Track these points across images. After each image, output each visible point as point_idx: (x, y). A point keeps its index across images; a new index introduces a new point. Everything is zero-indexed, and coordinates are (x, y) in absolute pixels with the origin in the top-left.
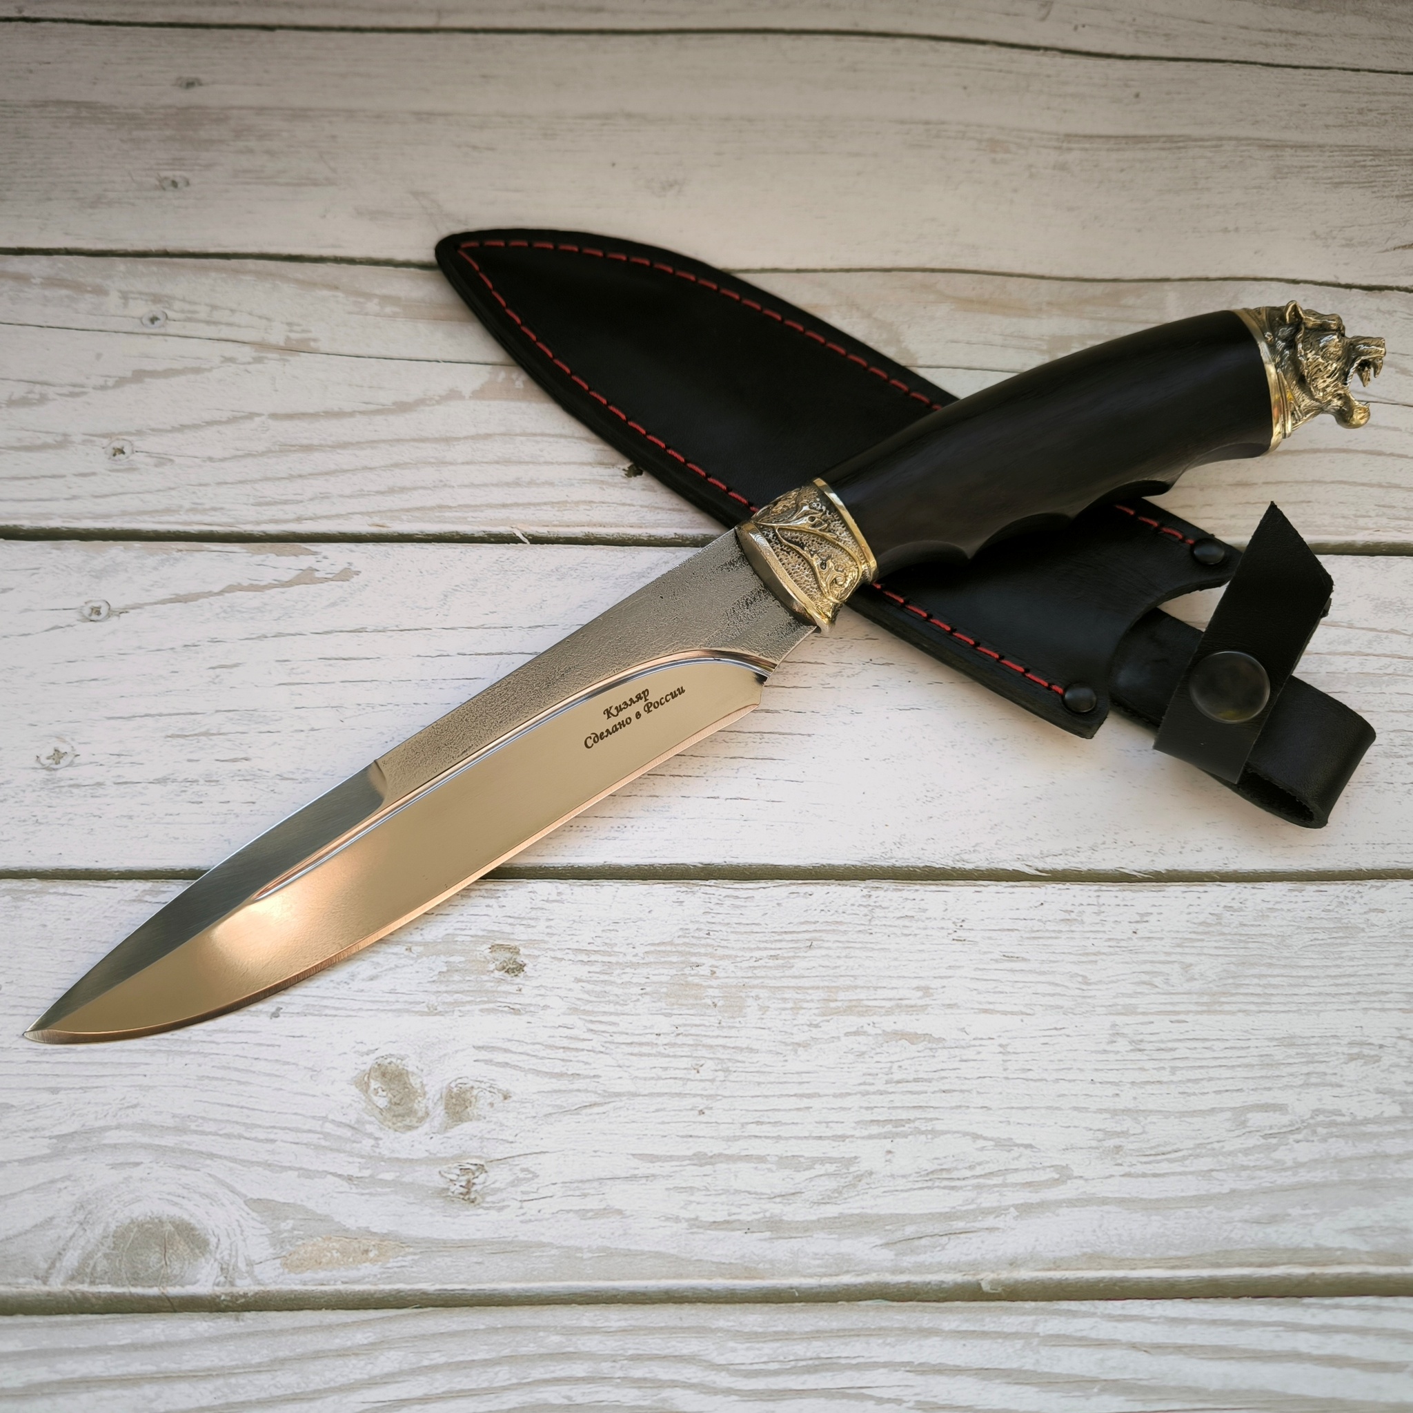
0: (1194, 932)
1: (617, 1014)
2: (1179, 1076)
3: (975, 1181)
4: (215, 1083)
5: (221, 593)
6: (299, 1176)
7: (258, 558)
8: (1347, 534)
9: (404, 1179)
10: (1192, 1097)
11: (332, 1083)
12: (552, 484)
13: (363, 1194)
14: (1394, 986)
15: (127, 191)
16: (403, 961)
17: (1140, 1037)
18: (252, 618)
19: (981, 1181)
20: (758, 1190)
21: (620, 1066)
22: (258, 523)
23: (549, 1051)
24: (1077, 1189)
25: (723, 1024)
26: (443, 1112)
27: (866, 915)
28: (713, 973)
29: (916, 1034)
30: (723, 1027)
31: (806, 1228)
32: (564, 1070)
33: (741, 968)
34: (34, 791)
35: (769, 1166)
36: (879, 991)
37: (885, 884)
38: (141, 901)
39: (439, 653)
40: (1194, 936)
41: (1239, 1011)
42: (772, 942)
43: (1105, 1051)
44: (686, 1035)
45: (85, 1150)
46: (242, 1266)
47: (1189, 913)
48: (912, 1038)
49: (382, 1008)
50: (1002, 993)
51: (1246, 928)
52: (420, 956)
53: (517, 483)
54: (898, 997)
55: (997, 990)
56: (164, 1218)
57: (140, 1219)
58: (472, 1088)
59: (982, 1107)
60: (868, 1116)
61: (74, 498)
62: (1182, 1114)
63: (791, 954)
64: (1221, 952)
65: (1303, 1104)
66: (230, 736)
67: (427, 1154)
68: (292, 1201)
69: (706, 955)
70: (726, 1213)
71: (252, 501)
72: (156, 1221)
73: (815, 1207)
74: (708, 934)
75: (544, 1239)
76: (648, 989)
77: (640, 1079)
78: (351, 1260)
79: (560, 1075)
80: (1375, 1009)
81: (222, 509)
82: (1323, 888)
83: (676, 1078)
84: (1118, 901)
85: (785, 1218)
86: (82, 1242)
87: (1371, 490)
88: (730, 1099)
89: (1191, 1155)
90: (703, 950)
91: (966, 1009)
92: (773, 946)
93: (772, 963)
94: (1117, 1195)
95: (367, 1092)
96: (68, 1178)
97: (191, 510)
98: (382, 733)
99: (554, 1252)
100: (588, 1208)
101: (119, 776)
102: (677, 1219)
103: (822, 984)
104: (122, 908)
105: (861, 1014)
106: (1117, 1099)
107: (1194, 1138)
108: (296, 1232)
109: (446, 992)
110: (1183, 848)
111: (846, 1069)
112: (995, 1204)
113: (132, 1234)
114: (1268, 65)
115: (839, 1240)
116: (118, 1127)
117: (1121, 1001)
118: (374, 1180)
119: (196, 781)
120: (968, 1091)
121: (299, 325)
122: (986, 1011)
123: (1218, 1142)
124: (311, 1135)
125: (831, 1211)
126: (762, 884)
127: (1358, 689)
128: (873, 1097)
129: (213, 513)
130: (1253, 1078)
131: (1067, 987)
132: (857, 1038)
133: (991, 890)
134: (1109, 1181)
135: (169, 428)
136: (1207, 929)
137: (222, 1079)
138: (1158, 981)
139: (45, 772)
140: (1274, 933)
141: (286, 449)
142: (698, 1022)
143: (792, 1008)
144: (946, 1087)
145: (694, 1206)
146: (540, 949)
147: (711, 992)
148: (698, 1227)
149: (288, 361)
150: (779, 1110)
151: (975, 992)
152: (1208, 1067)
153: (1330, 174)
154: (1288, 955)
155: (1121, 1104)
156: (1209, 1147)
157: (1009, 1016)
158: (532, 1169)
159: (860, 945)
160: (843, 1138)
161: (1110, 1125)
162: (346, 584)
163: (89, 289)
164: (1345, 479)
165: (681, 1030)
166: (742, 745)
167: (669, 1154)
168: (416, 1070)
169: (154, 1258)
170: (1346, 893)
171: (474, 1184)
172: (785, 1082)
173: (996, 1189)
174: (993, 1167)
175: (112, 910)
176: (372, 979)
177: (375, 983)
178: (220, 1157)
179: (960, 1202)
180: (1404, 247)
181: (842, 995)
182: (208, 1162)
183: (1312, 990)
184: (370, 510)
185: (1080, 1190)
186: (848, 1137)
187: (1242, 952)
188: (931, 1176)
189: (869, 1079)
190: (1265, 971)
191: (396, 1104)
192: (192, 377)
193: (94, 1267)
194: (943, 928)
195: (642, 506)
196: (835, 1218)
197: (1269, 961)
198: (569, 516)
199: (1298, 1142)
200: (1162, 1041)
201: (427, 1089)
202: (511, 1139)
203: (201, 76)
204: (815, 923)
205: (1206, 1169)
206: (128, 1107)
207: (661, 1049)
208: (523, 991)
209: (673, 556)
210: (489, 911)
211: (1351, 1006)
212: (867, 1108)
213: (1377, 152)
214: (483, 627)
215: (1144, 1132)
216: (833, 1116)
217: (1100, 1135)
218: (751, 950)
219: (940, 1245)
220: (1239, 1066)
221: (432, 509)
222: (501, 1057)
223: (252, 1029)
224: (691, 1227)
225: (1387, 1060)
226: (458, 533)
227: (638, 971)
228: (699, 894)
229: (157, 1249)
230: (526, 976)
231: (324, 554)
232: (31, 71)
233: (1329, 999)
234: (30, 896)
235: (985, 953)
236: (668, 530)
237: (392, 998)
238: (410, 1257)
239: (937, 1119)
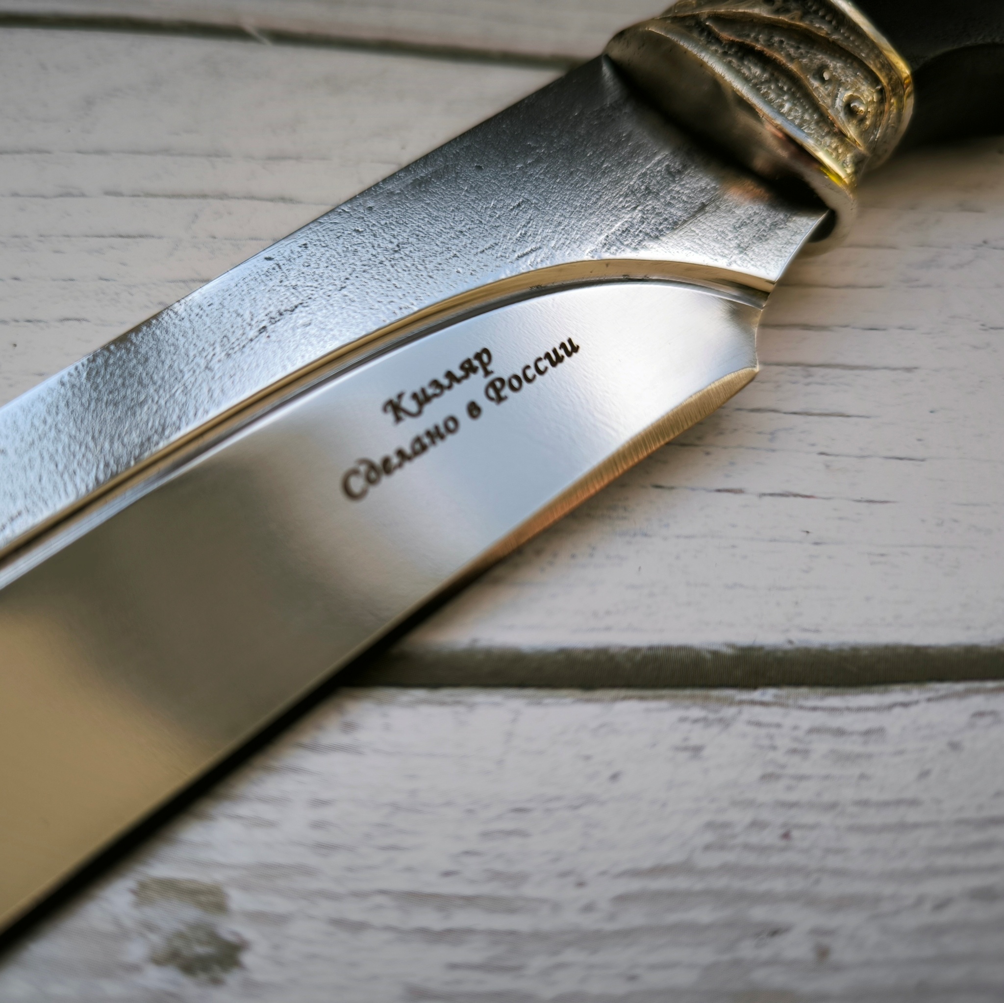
28: (823, 953)
69: (791, 898)
74: (787, 836)
90: (779, 884)
126: (897, 694)
146: (292, 894)
228: (740, 726)
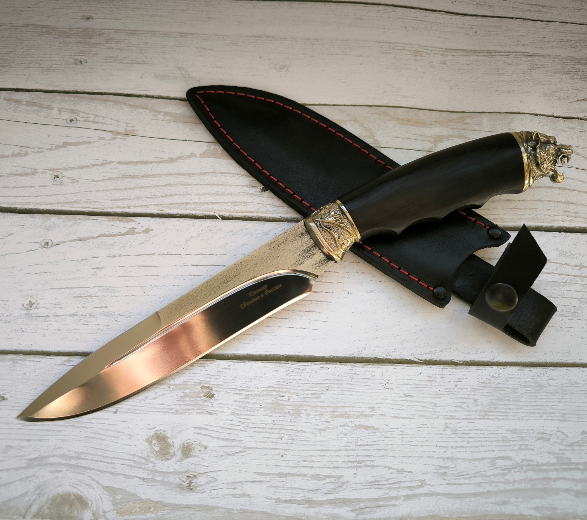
0: (480, 386)
1: (250, 415)
2: (470, 444)
3: (388, 486)
4: (91, 439)
5: (97, 237)
6: (124, 478)
7: (112, 223)
8: (550, 223)
9: (165, 480)
10: (475, 453)
11: (138, 441)
12: (231, 194)
13: (148, 485)
14: (557, 410)
15: (61, 65)
16: (166, 392)
17: (456, 428)
18: (109, 248)
19: (391, 486)
20: (303, 488)
21: (251, 437)
22: (113, 208)
23: (223, 430)
24: (428, 489)
25: (292, 420)
26: (181, 454)
27: (350, 377)
28: (289, 399)
29: (368, 426)
30: (292, 422)
31: (321, 504)
32: (229, 437)
33: (300, 398)
34: (21, 318)
35: (308, 478)
36: (354, 408)
37: (358, 365)
38: (63, 365)
39: (184, 265)
40: (479, 388)
41: (495, 419)
42: (313, 387)
43: (442, 434)
44: (277, 425)
45: (40, 465)
46: (101, 513)
47: (478, 378)
48: (367, 428)
49: (158, 411)
50: (403, 410)
51: (500, 385)
52: (173, 390)
53: (217, 194)
54: (361, 411)
55: (401, 409)
56: (71, 493)
57: (61, 493)
58: (192, 444)
59: (392, 456)
60: (347, 459)
61: (39, 196)
62: (471, 460)
63: (320, 393)
64: (490, 394)
65: (518, 457)
66: (100, 297)
67: (174, 470)
68: (121, 487)
69: (286, 392)
70: (290, 497)
71: (110, 199)
72: (68, 494)
73: (325, 495)
74: (288, 384)
75: (219, 505)
76: (263, 406)
77: (259, 442)
78: (144, 511)
79: (227, 440)
80: (549, 419)
81: (98, 202)
82: (532, 369)
83: (272, 442)
84: (450, 373)
85: (313, 499)
86: (39, 502)
87: (561, 204)
88: (294, 451)
89: (473, 477)
90: (285, 390)
91: (388, 416)
92: (313, 389)
93: (312, 396)
94: (443, 492)
95: (151, 444)
96: (33, 476)
97: (86, 202)
98: (160, 298)
99: (222, 510)
100: (236, 493)
101: (55, 313)
102: (271, 499)
103: (332, 405)
104: (56, 367)
105: (347, 418)
106: (445, 453)
107: (475, 470)
108: (122, 500)
109: (183, 405)
110: (477, 351)
111: (340, 440)
112: (396, 495)
113: (58, 500)
114: (530, 20)
115: (334, 508)
116: (53, 456)
117: (449, 414)
118: (153, 480)
119: (86, 316)
120: (388, 450)
121: (130, 124)
122: (396, 417)
123: (484, 471)
124: (129, 461)
125: (331, 497)
126: (310, 363)
127: (551, 288)
128: (350, 451)
129: (94, 203)
130: (499, 446)
131: (428, 408)
132: (345, 427)
133: (400, 367)
134: (441, 486)
135: (77, 167)
136: (485, 385)
137: (94, 438)
138: (464, 406)
139: (26, 311)
140: (511, 387)
141: (124, 177)
142: (282, 419)
143: (319, 415)
144: (379, 448)
145: (278, 493)
146: (221, 388)
147: (288, 407)
148: (279, 502)
149: (125, 139)
150: (312, 456)
151: (392, 410)
152: (482, 441)
153: (553, 68)
154: (516, 396)
155: (447, 455)
156: (480, 473)
157: (405, 419)
158: (215, 477)
159: (347, 389)
160: (337, 468)
161: (442, 464)
162: (147, 234)
163: (45, 107)
164: (551, 200)
165: (275, 422)
166: (304, 306)
167: (269, 472)
168: (170, 436)
169: (66, 509)
170: (540, 372)
171: (192, 483)
172: (316, 445)
173: (396, 489)
174: (396, 480)
175: (52, 368)
176: (154, 399)
177: (155, 401)
178: (93, 469)
179: (382, 494)
180: (581, 100)
181: (339, 410)
182: (88, 471)
183: (525, 411)
184: (158, 204)
185: (429, 490)
186: (339, 467)
187: (498, 395)
188: (371, 484)
189: (349, 444)
190: (506, 402)
191: (162, 450)
192: (86, 145)
193: (43, 512)
194: (380, 383)
195: (267, 205)
196: (333, 499)
197: (509, 399)
198: (238, 208)
199: (515, 472)
200: (464, 430)
201: (175, 444)
202: (207, 465)
203: (92, 15)
204: (330, 380)
205: (479, 482)
206: (57, 448)
207: (267, 430)
208: (214, 405)
209: (279, 226)
210: (201, 372)
211: (540, 418)
212: (347, 456)
213: (573, 59)
214: (202, 254)
215: (455, 467)
216: (334, 459)
217: (438, 468)
218: (304, 390)
219: (373, 511)
220: (494, 441)
221: (182, 204)
222: (204, 432)
223: (107, 418)
224: (276, 502)
225: (552, 440)
226: (192, 214)
227: (259, 398)
228: (284, 367)
229: (68, 506)
230: (215, 399)
231: (138, 222)
232: (22, 11)
233: (531, 415)
234: (19, 361)
235: (397, 393)
236: (277, 215)
237: (162, 407)
238: (166, 511)
239: (375, 461)
